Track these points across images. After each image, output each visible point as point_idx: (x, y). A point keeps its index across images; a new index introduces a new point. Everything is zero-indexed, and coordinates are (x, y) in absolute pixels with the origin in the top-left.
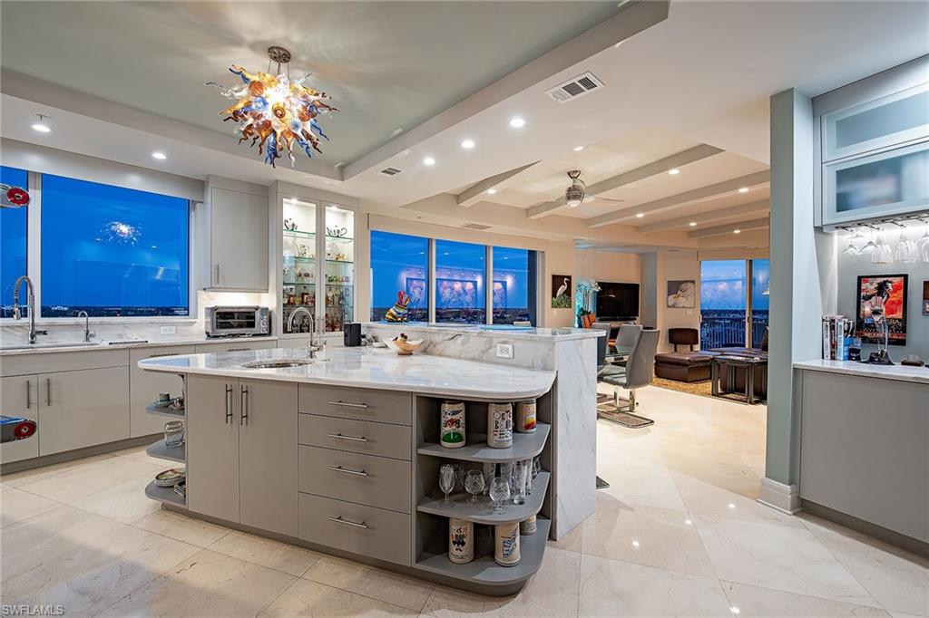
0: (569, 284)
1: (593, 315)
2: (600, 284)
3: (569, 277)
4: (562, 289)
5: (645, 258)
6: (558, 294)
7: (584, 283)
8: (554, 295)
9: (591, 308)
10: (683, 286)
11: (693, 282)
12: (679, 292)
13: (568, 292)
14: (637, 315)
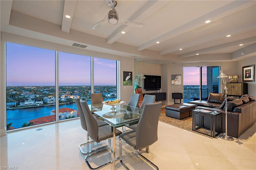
0: (131, 75)
1: (143, 88)
2: (145, 76)
3: (131, 73)
4: (128, 78)
5: (163, 66)
6: (126, 80)
7: (138, 75)
8: (124, 80)
9: (142, 85)
10: (177, 77)
11: (181, 75)
12: (176, 79)
13: (131, 79)
14: (161, 88)
